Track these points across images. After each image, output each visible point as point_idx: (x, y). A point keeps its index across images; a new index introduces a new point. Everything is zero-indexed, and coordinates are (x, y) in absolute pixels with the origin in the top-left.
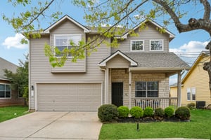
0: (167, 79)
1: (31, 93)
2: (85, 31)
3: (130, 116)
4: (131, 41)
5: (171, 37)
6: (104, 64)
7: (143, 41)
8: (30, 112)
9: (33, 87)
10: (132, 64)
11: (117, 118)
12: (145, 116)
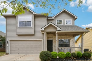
0: (74, 38)
1: (7, 45)
2: (33, 14)
3: (58, 57)
4: (56, 20)
5: (75, 18)
6: (43, 29)
7: (62, 20)
8: (6, 55)
9: (8, 42)
10: (58, 30)
11: (51, 59)
12: (67, 57)
